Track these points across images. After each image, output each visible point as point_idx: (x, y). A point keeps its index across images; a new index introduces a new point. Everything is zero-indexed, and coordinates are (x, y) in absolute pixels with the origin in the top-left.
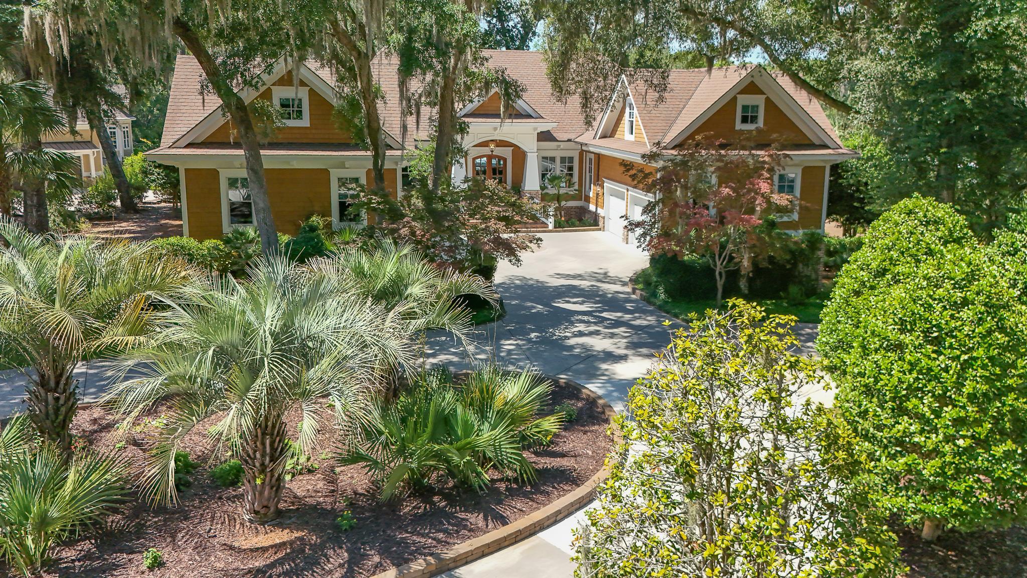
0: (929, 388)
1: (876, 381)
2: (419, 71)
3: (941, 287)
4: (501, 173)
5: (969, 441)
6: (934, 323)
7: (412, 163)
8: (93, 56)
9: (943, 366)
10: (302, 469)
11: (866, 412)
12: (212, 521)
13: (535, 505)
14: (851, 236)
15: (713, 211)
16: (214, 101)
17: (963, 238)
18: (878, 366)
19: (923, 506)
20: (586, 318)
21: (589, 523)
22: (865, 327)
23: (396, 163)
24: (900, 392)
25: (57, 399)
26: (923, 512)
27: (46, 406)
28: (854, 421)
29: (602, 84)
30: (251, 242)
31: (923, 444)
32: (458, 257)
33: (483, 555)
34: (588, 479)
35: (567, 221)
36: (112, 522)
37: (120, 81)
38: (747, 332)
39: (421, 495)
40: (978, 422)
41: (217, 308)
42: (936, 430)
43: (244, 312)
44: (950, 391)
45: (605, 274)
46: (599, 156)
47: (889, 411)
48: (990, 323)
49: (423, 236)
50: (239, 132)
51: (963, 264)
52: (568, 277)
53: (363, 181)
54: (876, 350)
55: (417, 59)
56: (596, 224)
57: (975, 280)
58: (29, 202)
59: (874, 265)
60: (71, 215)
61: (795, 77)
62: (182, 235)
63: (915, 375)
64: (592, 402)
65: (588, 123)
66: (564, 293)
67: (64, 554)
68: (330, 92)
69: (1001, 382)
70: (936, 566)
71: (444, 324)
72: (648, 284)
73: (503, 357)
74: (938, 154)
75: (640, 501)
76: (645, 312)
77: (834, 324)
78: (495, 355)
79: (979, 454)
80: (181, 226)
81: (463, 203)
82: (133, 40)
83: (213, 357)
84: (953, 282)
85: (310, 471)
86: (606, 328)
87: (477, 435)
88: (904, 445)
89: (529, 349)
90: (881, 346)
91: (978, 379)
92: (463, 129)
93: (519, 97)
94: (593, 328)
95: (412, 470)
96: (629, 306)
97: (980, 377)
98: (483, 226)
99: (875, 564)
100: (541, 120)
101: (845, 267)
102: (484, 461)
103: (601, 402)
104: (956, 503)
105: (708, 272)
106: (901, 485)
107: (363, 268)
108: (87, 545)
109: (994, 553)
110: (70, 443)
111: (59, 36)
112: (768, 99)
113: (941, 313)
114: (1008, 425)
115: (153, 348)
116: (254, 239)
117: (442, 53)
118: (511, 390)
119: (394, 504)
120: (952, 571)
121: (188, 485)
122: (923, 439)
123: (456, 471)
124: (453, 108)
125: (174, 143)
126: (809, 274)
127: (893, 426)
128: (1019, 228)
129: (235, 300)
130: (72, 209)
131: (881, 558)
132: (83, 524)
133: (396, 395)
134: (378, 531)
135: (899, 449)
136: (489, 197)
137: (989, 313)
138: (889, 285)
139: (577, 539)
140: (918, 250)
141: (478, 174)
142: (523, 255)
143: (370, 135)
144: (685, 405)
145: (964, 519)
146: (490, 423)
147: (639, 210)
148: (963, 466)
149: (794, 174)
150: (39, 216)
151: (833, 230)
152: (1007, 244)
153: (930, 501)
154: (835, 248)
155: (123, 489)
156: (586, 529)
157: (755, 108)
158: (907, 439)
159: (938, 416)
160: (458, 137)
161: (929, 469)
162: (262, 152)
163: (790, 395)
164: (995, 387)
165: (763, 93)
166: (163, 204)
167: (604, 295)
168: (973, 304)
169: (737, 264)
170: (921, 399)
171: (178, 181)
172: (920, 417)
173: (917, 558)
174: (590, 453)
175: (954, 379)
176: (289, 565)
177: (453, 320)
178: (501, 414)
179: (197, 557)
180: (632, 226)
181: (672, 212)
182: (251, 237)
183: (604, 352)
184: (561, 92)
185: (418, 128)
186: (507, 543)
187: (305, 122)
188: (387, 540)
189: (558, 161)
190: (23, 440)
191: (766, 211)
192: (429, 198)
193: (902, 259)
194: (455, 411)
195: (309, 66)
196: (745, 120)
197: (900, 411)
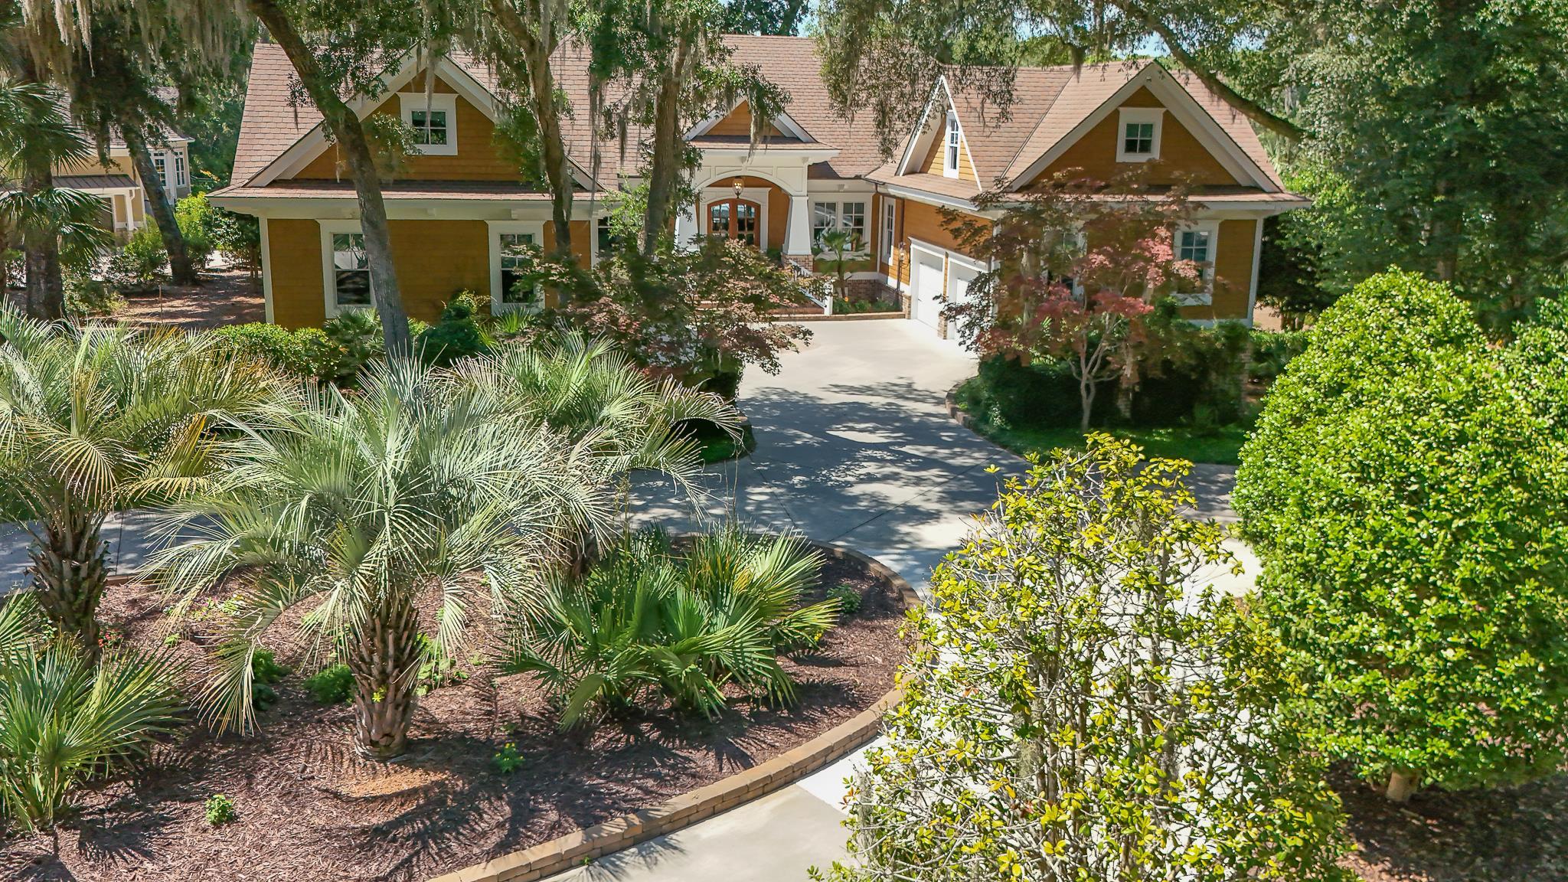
0: (1402, 569)
1: (1321, 558)
2: (621, 70)
3: (1425, 414)
4: (751, 227)
5: (1462, 652)
6: (1413, 469)
7: (615, 212)
8: (129, 45)
9: (1424, 536)
10: (443, 680)
11: (1304, 605)
12: (308, 756)
13: (794, 739)
14: (1294, 330)
15: (1079, 290)
16: (312, 116)
17: (1466, 336)
18: (1324, 534)
19: (1387, 750)
20: (878, 454)
21: (871, 769)
22: (1306, 475)
23: (590, 212)
24: (1356, 575)
25: (76, 570)
26: (1387, 758)
27: (61, 580)
28: (1285, 619)
29: (908, 90)
30: (369, 332)
31: (1390, 655)
32: (683, 358)
33: (714, 813)
34: (876, 700)
35: (853, 303)
36: (160, 753)
37: (170, 81)
38: (1115, 484)
39: (622, 721)
40: (1477, 623)
41: (313, 436)
42: (1411, 635)
43: (353, 443)
44: (1434, 574)
45: (909, 385)
46: (903, 202)
47: (1339, 605)
48: (1500, 470)
49: (629, 326)
50: (350, 164)
51: (1461, 379)
52: (852, 390)
53: (539, 241)
54: (1322, 511)
55: (618, 51)
56: (897, 307)
57: (1480, 404)
58: (34, 268)
59: (1324, 377)
60: (96, 288)
61: (1210, 81)
62: (264, 322)
63: (1380, 549)
64: (884, 582)
65: (887, 152)
66: (845, 415)
67: (88, 802)
68: (488, 103)
69: (1515, 561)
70: (1407, 842)
71: (657, 463)
72: (975, 401)
73: (749, 513)
74: (1431, 204)
75: (949, 737)
76: (970, 445)
77: (1259, 468)
78: (738, 510)
79: (1477, 673)
80: (262, 306)
81: (691, 276)
82: (187, 18)
83: (308, 510)
84: (1443, 406)
85: (455, 683)
86: (910, 469)
87: (708, 632)
88: (1360, 656)
89: (789, 501)
90: (1329, 504)
91: (1479, 557)
92: (692, 161)
93: (780, 110)
94: (889, 469)
95: (608, 683)
96: (946, 436)
97: (1482, 554)
98: (721, 311)
99: (1303, 839)
100: (814, 146)
101: (1280, 379)
102: (717, 671)
103: (897, 582)
104: (1440, 746)
105: (1069, 384)
106: (1356, 716)
107: (535, 376)
108: (121, 789)
109: (1500, 823)
110: (96, 636)
111: (76, 14)
112: (1167, 115)
113: (1423, 454)
114: (1523, 628)
115: (218, 496)
116: (372, 328)
117: (659, 44)
118: (760, 565)
119: (581, 732)
120: (1432, 849)
121: (273, 700)
122: (1391, 648)
123: (675, 686)
124: (677, 127)
125: (252, 180)
126: (1226, 387)
127: (1345, 627)
128: (1555, 321)
129: (340, 424)
130: (100, 279)
131: (1313, 830)
132: (117, 759)
133: (585, 570)
134: (556, 775)
135: (1352, 662)
136: (732, 266)
137: (1499, 455)
138: (1347, 409)
139: (851, 793)
140: (1393, 355)
141: (716, 228)
142: (782, 356)
143: (548, 168)
144: (1016, 594)
145: (1451, 771)
146: (726, 613)
147: (963, 286)
148: (1451, 690)
149: (1208, 230)
150: (50, 289)
151: (1266, 320)
152: (1535, 346)
153: (1399, 743)
154: (1268, 348)
155: (175, 705)
156: (866, 779)
157: (1148, 128)
158: (1366, 648)
159: (1415, 613)
160: (685, 174)
161: (1398, 694)
162: (385, 194)
163: (1182, 580)
164: (1506, 569)
165: (1160, 105)
166: (236, 273)
167: (907, 419)
168: (1475, 441)
169: (1113, 371)
170: (1389, 586)
171: (258, 236)
172: (1387, 614)
173: (1378, 828)
174: (880, 661)
175: (1440, 557)
176: (423, 823)
177: (673, 456)
178: (744, 601)
179: (285, 809)
180: (952, 312)
181: (1013, 292)
182: (368, 325)
183: (905, 506)
184: (844, 102)
185: (622, 158)
186: (750, 795)
187: (451, 148)
188: (569, 788)
189: (840, 209)
190: (26, 630)
191: (1164, 289)
192: (638, 266)
193: (1368, 368)
194: (674, 595)
195: (457, 61)
196: (1131, 147)
197: (1357, 604)
